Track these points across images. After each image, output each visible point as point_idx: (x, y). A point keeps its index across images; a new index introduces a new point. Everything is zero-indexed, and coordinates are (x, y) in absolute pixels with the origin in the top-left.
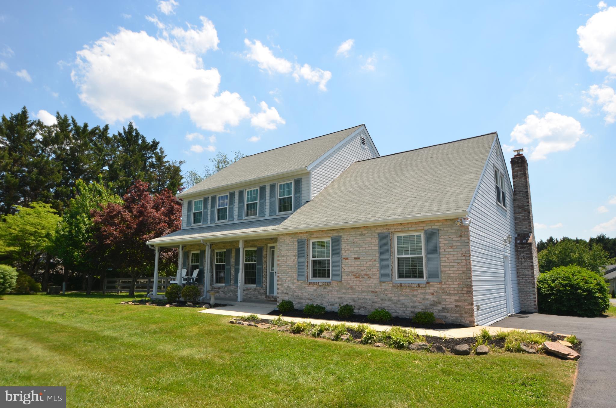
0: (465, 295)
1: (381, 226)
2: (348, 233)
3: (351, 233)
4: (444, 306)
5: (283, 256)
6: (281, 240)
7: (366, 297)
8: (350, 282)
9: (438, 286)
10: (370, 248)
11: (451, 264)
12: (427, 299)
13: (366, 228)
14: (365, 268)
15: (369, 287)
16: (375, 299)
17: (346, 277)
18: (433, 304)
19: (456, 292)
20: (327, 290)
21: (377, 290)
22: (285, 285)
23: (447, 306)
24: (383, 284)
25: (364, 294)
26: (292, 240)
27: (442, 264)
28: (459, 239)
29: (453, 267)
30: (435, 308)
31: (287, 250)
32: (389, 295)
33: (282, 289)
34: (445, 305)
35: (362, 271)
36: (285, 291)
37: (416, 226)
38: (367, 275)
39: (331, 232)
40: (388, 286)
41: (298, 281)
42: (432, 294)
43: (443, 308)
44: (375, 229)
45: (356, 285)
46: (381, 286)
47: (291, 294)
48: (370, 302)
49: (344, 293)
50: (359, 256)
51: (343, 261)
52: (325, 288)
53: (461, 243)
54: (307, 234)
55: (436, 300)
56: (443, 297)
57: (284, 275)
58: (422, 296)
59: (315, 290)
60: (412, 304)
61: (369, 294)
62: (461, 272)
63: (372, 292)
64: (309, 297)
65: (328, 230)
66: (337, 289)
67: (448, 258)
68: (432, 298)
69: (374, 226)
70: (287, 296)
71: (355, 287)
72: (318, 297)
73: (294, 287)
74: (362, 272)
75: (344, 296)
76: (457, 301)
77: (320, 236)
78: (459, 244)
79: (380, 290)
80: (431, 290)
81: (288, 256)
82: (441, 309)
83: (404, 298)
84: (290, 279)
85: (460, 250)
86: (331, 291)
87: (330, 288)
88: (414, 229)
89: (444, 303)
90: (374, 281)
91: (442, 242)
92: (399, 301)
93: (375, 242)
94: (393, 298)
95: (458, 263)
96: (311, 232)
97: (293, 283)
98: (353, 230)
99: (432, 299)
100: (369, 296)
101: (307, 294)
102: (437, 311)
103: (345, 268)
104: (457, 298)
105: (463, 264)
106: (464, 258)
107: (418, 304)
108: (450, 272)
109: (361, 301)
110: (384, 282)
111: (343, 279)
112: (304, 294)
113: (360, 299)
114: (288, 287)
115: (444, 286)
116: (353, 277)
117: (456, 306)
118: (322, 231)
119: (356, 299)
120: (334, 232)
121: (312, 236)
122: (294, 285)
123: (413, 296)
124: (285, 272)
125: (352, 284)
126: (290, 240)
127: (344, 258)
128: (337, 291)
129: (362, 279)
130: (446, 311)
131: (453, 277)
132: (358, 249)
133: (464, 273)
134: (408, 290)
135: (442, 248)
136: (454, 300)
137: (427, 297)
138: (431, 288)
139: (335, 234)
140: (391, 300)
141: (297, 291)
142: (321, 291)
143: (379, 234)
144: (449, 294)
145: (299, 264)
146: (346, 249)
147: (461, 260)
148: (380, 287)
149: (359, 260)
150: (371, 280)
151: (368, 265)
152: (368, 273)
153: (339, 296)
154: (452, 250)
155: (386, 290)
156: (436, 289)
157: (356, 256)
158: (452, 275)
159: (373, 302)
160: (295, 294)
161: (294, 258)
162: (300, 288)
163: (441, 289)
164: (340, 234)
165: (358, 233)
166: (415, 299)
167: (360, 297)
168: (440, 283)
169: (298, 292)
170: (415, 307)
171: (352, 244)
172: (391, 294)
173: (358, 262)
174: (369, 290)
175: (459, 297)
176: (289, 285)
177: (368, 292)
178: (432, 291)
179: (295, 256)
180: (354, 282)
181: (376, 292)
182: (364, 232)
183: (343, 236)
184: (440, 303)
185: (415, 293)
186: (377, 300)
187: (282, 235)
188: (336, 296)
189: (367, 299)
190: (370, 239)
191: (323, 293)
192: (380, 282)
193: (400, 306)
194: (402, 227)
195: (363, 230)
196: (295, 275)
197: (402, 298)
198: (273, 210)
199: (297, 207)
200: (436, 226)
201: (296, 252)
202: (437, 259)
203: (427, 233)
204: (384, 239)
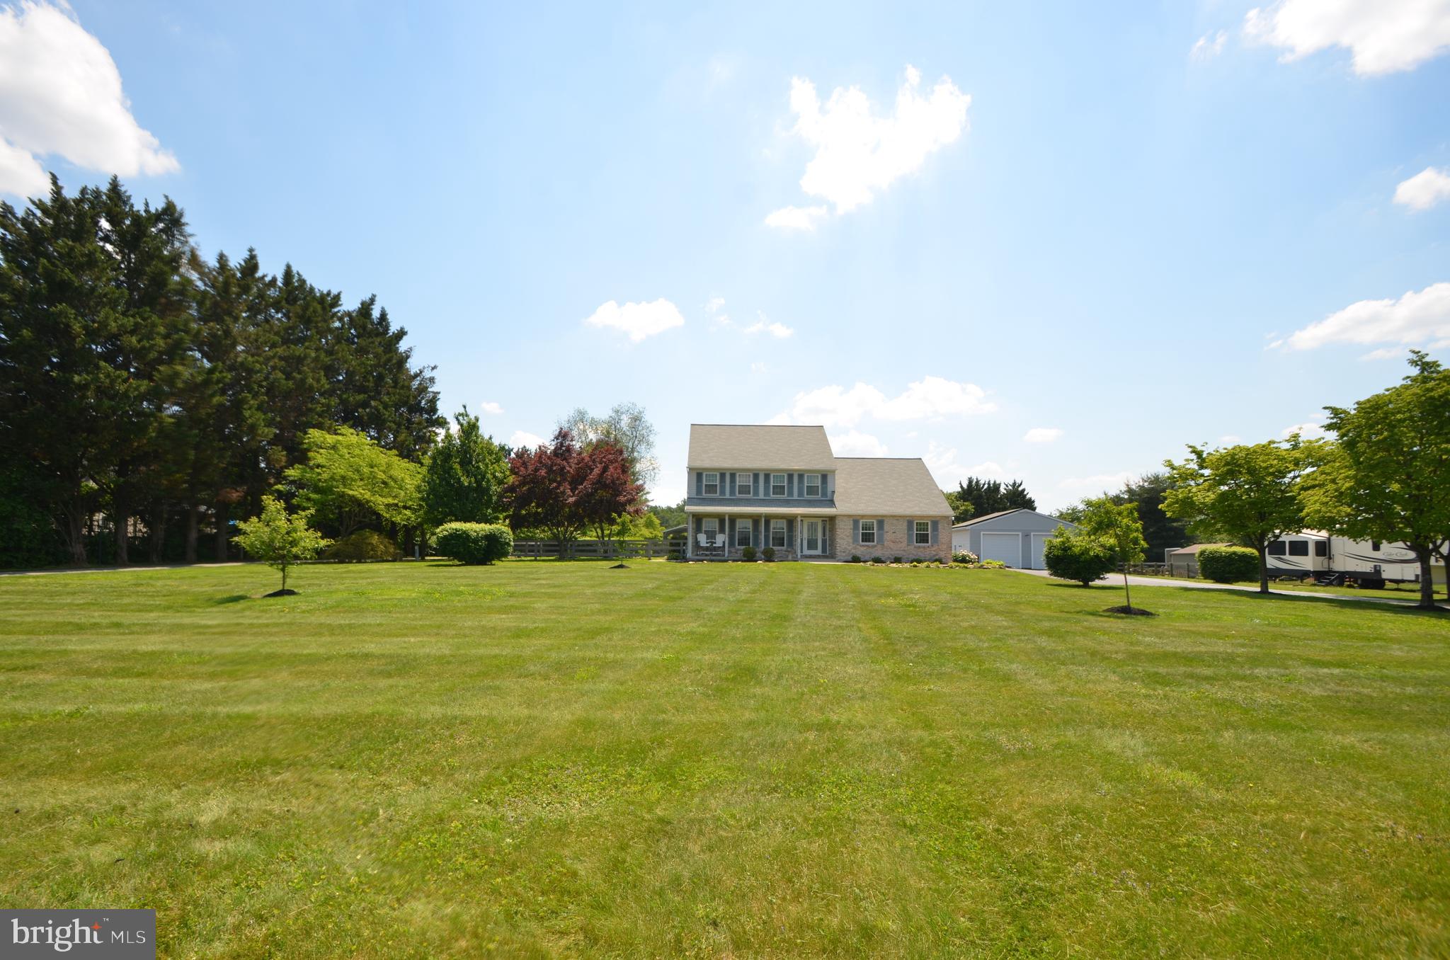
0: (948, 551)
1: (909, 516)
2: (889, 519)
3: (891, 519)
5: (841, 529)
6: (839, 520)
8: (890, 545)
9: (937, 547)
10: (903, 528)
11: (943, 537)
13: (899, 516)
14: (900, 537)
16: (904, 554)
17: (887, 543)
18: (934, 556)
19: (945, 550)
20: (873, 548)
22: (843, 546)
26: (849, 519)
27: (940, 537)
28: (947, 525)
31: (844, 525)
33: (841, 549)
34: (940, 556)
35: (897, 539)
36: (843, 551)
37: (928, 518)
38: (901, 542)
39: (878, 517)
40: (912, 547)
41: (853, 544)
42: (934, 551)
44: (906, 518)
46: (908, 547)
47: (848, 550)
48: (901, 555)
49: (885, 551)
52: (871, 547)
53: (948, 528)
54: (860, 517)
55: (936, 553)
56: (939, 552)
57: (842, 540)
58: (929, 552)
59: (866, 548)
60: (924, 555)
61: (899, 550)
62: (948, 541)
63: (902, 548)
64: (861, 551)
65: (875, 516)
67: (943, 534)
68: (934, 553)
69: (906, 516)
70: (844, 553)
71: (892, 548)
72: (867, 554)
73: (850, 548)
74: (896, 541)
75: (886, 553)
77: (869, 518)
79: (907, 549)
81: (845, 529)
83: (920, 553)
84: (846, 543)
85: (948, 531)
86: (877, 550)
87: (876, 548)
88: (926, 519)
90: (905, 544)
91: (940, 526)
92: (918, 554)
93: (906, 524)
94: (913, 551)
95: (946, 537)
97: (849, 546)
98: (892, 517)
100: (900, 553)
103: (887, 537)
104: (945, 552)
105: (948, 537)
106: (949, 534)
108: (943, 541)
110: (910, 545)
111: (885, 544)
112: (858, 551)
113: (895, 554)
114: (845, 548)
115: (940, 547)
116: (890, 542)
118: (871, 516)
119: (893, 554)
121: (864, 518)
126: (847, 519)
127: (885, 532)
128: (882, 548)
129: (897, 544)
131: (944, 543)
132: (895, 528)
134: (922, 549)
135: (940, 529)
136: (944, 554)
137: (932, 552)
138: (934, 548)
139: (880, 518)
140: (913, 554)
142: (870, 550)
143: (908, 521)
144: (942, 551)
145: (854, 534)
146: (886, 527)
149: (895, 534)
150: (903, 544)
151: (902, 536)
152: (901, 540)
153: (882, 553)
154: (944, 531)
155: (911, 549)
157: (894, 532)
160: (851, 552)
161: (850, 530)
162: (855, 548)
164: (884, 518)
165: (895, 519)
166: (926, 553)
169: (853, 551)
171: (892, 525)
176: (846, 546)
180: (892, 545)
181: (904, 549)
182: (898, 519)
183: (886, 520)
184: (938, 555)
185: (926, 551)
187: (841, 516)
188: (880, 552)
190: (900, 523)
192: (908, 545)
193: (917, 556)
194: (921, 518)
195: (897, 517)
196: (851, 541)
198: (800, 494)
199: (824, 494)
200: (938, 519)
201: (852, 527)
202: (938, 535)
203: (932, 522)
204: (910, 523)
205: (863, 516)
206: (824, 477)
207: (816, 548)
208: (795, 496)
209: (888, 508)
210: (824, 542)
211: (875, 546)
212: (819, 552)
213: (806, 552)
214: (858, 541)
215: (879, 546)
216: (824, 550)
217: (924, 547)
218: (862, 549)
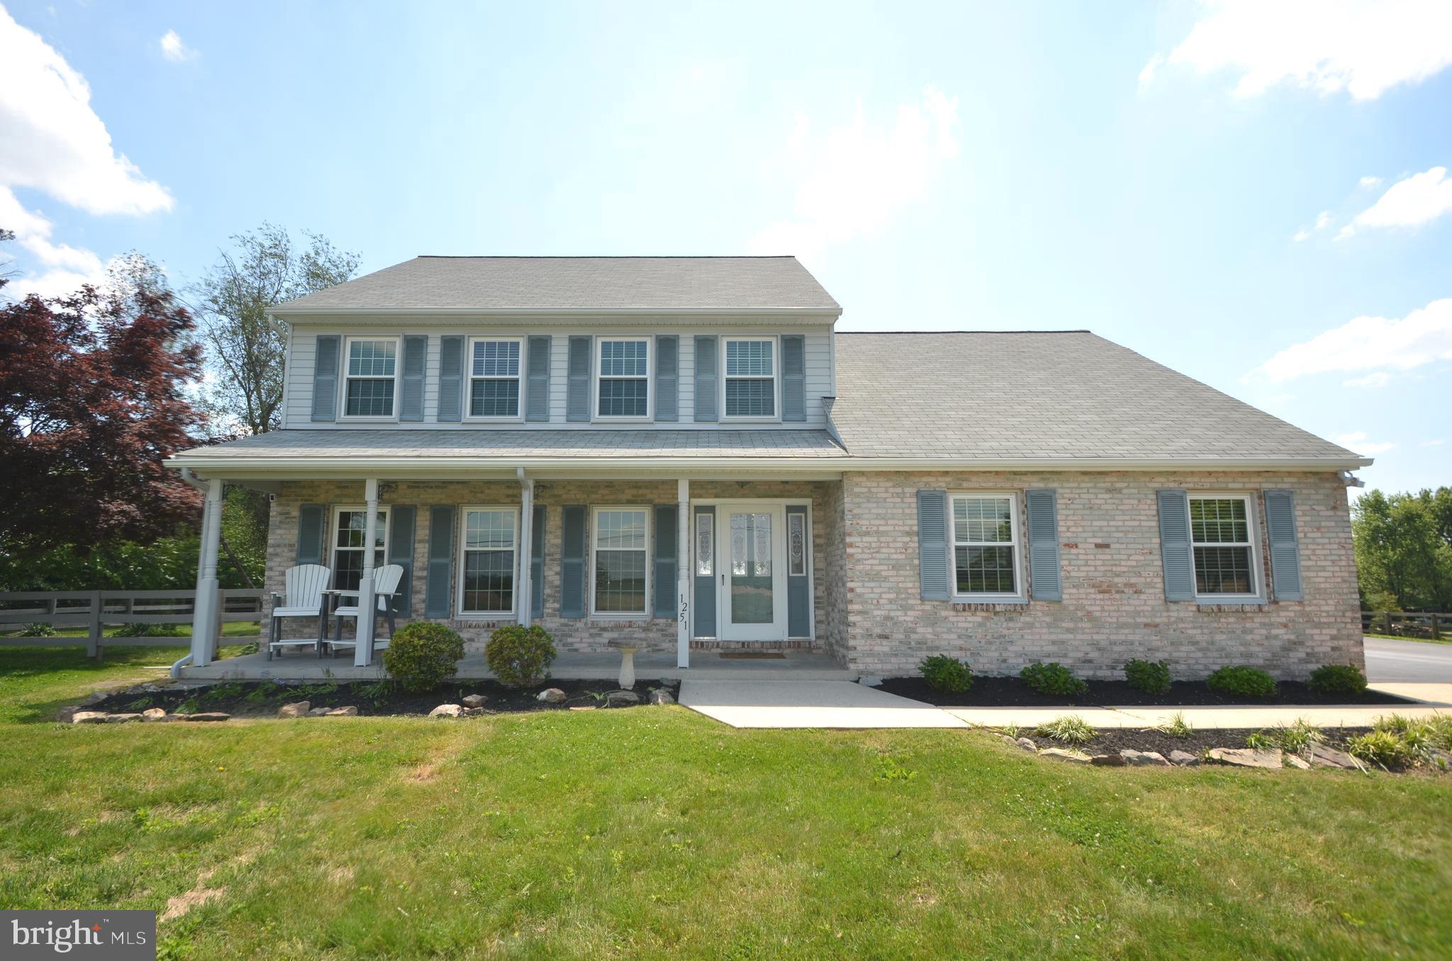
0: (1349, 626)
1: (1160, 473)
2: (1076, 485)
3: (1083, 485)
4: (1309, 650)
5: (867, 534)
6: (857, 490)
7: (1131, 637)
8: (1085, 602)
9: (1297, 608)
10: (1137, 523)
11: (1319, 563)
12: (1276, 637)
13: (1123, 474)
14: (1126, 569)
15: (1138, 613)
16: (1155, 641)
17: (1074, 591)
18: (1289, 647)
19: (1332, 620)
20: (1019, 625)
21: (1158, 620)
22: (876, 613)
23: (1316, 650)
24: (1173, 607)
25: (1126, 631)
26: (899, 490)
27: (1303, 563)
28: (1331, 513)
29: (1323, 569)
30: (1291, 654)
31: (878, 516)
32: (1190, 632)
33: (867, 624)
34: (1312, 648)
35: (1118, 576)
36: (878, 631)
37: (1246, 480)
38: (1131, 585)
39: (1024, 478)
40: (1187, 612)
41: (922, 599)
42: (1285, 626)
43: (1308, 654)
44: (1147, 479)
45: (1103, 610)
46: (1168, 611)
47: (901, 636)
48: (1141, 649)
49: (1068, 630)
50: (1106, 541)
51: (1066, 551)
52: (1011, 619)
53: (1336, 522)
54: (948, 479)
55: (1293, 637)
56: (1308, 631)
57: (872, 584)
58: (1264, 632)
59: (980, 625)
60: (1242, 649)
61: (1137, 631)
62: (1339, 580)
63: (1146, 625)
64: (960, 642)
65: (1015, 473)
66: (1048, 619)
67: (1314, 550)
68: (1285, 635)
69: (1145, 473)
70: (885, 642)
71: (1098, 614)
72: (990, 643)
74: (1116, 580)
75: (1071, 636)
76: (1333, 638)
77: (991, 485)
78: (1333, 524)
79: (1166, 620)
80: (1283, 617)
81: (885, 533)
82: (1303, 655)
83: (1224, 637)
84: (893, 596)
85: (1334, 535)
86: (1031, 626)
87: (1025, 619)
88: (1240, 486)
89: (1309, 643)
90: (1152, 598)
91: (1300, 517)
92: (1213, 643)
93: (1149, 508)
94: (1199, 638)
95: (1333, 561)
96: (961, 472)
97: (905, 608)
98: (1086, 478)
99: (1286, 637)
100: (1136, 637)
101: (954, 636)
102: (1296, 660)
103: (1069, 568)
104: (1334, 632)
105: (1343, 563)
106: (1343, 552)
107: (1255, 649)
108: (1318, 580)
109: (1116, 648)
110: (1176, 602)
111: (1065, 596)
112: (945, 636)
113: (1114, 643)
114: (888, 618)
115: (1308, 609)
116: (1092, 590)
117: (1333, 649)
118: (997, 473)
119: (1103, 644)
120: (1036, 478)
121: (965, 485)
122: (909, 613)
123: (1245, 631)
124: (875, 577)
125: (1091, 609)
126: (891, 490)
127: (1066, 545)
128: (1049, 626)
129: (1117, 596)
130: (1314, 660)
131: (1325, 589)
132: (1105, 523)
133: (1344, 581)
134: (1232, 620)
135: (1300, 529)
136: (1328, 638)
137: (1275, 632)
138: (1282, 614)
139: (1037, 485)
140: (1196, 643)
141: (920, 630)
142: (999, 626)
143: (1157, 493)
144: (1319, 625)
145: (924, 555)
146: (1067, 521)
147: (1340, 555)
148: (1165, 614)
149: (1107, 550)
150: (1143, 597)
151: (1134, 563)
152: (1133, 580)
153: (1053, 637)
154: (1319, 535)
155: (1182, 620)
156: (1292, 614)
157: (1099, 541)
158: (1322, 586)
159: (1149, 650)
160: (913, 636)
161: (907, 539)
162: (930, 620)
163: (1303, 614)
164: (1055, 485)
165: (1103, 485)
166: (1249, 637)
167: (1113, 637)
168: (1300, 603)
169: (925, 632)
170: (1249, 655)
171: (1088, 512)
172: (1194, 628)
173: (1105, 555)
174: (1139, 620)
175: (1339, 630)
176: (892, 614)
177: (1136, 626)
178: (1284, 620)
179: (908, 534)
180: (1094, 602)
181: (1156, 626)
182: (1118, 485)
183: (1060, 491)
184: (1301, 643)
185: (1248, 625)
186: (1159, 643)
187: (862, 474)
188: (1046, 637)
189: (1132, 643)
190: (1136, 502)
191: (1005, 632)
192: (1166, 600)
193: (1215, 654)
194: (1213, 479)
195: (1115, 479)
196: (912, 585)
197: (1220, 638)
198: (704, 409)
199: (795, 407)
200: (1286, 484)
201: (913, 524)
202: (1293, 553)
203: (1262, 496)
204: (1168, 502)
205: (961, 477)
206: (793, 347)
207: (768, 618)
208: (686, 418)
209: (1063, 442)
210: (797, 589)
211: (1021, 609)
212: (776, 630)
213: (728, 631)
214: (945, 588)
215: (1038, 607)
216: (797, 621)
217: (1241, 611)
218: (968, 621)
